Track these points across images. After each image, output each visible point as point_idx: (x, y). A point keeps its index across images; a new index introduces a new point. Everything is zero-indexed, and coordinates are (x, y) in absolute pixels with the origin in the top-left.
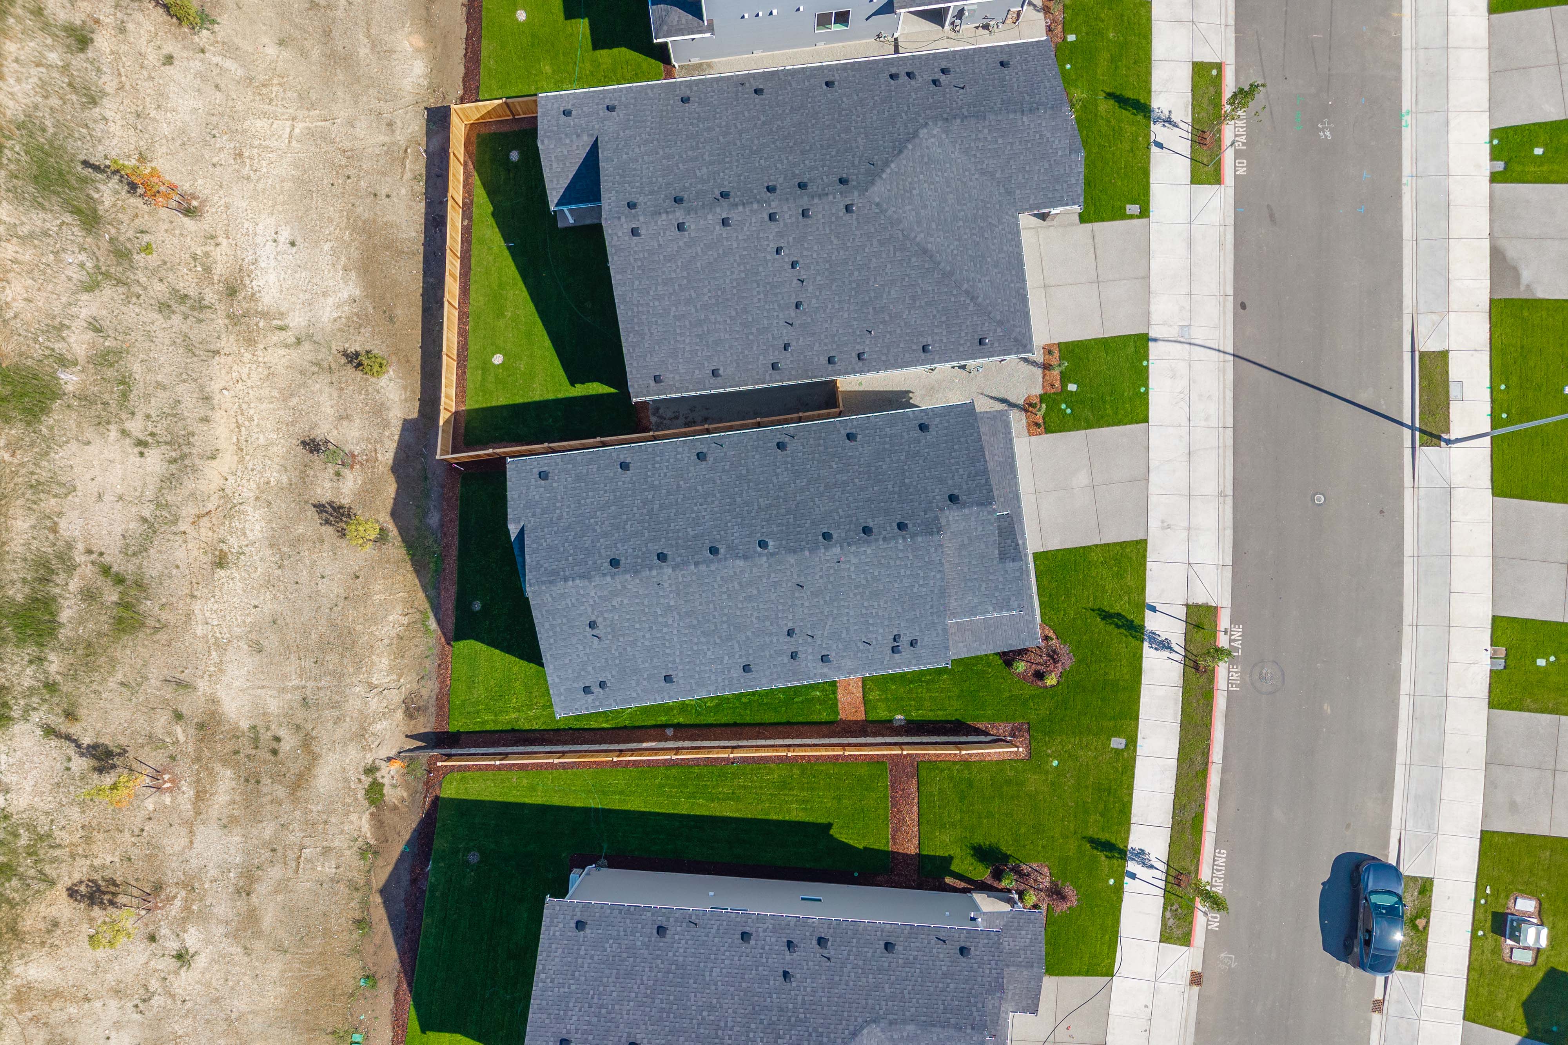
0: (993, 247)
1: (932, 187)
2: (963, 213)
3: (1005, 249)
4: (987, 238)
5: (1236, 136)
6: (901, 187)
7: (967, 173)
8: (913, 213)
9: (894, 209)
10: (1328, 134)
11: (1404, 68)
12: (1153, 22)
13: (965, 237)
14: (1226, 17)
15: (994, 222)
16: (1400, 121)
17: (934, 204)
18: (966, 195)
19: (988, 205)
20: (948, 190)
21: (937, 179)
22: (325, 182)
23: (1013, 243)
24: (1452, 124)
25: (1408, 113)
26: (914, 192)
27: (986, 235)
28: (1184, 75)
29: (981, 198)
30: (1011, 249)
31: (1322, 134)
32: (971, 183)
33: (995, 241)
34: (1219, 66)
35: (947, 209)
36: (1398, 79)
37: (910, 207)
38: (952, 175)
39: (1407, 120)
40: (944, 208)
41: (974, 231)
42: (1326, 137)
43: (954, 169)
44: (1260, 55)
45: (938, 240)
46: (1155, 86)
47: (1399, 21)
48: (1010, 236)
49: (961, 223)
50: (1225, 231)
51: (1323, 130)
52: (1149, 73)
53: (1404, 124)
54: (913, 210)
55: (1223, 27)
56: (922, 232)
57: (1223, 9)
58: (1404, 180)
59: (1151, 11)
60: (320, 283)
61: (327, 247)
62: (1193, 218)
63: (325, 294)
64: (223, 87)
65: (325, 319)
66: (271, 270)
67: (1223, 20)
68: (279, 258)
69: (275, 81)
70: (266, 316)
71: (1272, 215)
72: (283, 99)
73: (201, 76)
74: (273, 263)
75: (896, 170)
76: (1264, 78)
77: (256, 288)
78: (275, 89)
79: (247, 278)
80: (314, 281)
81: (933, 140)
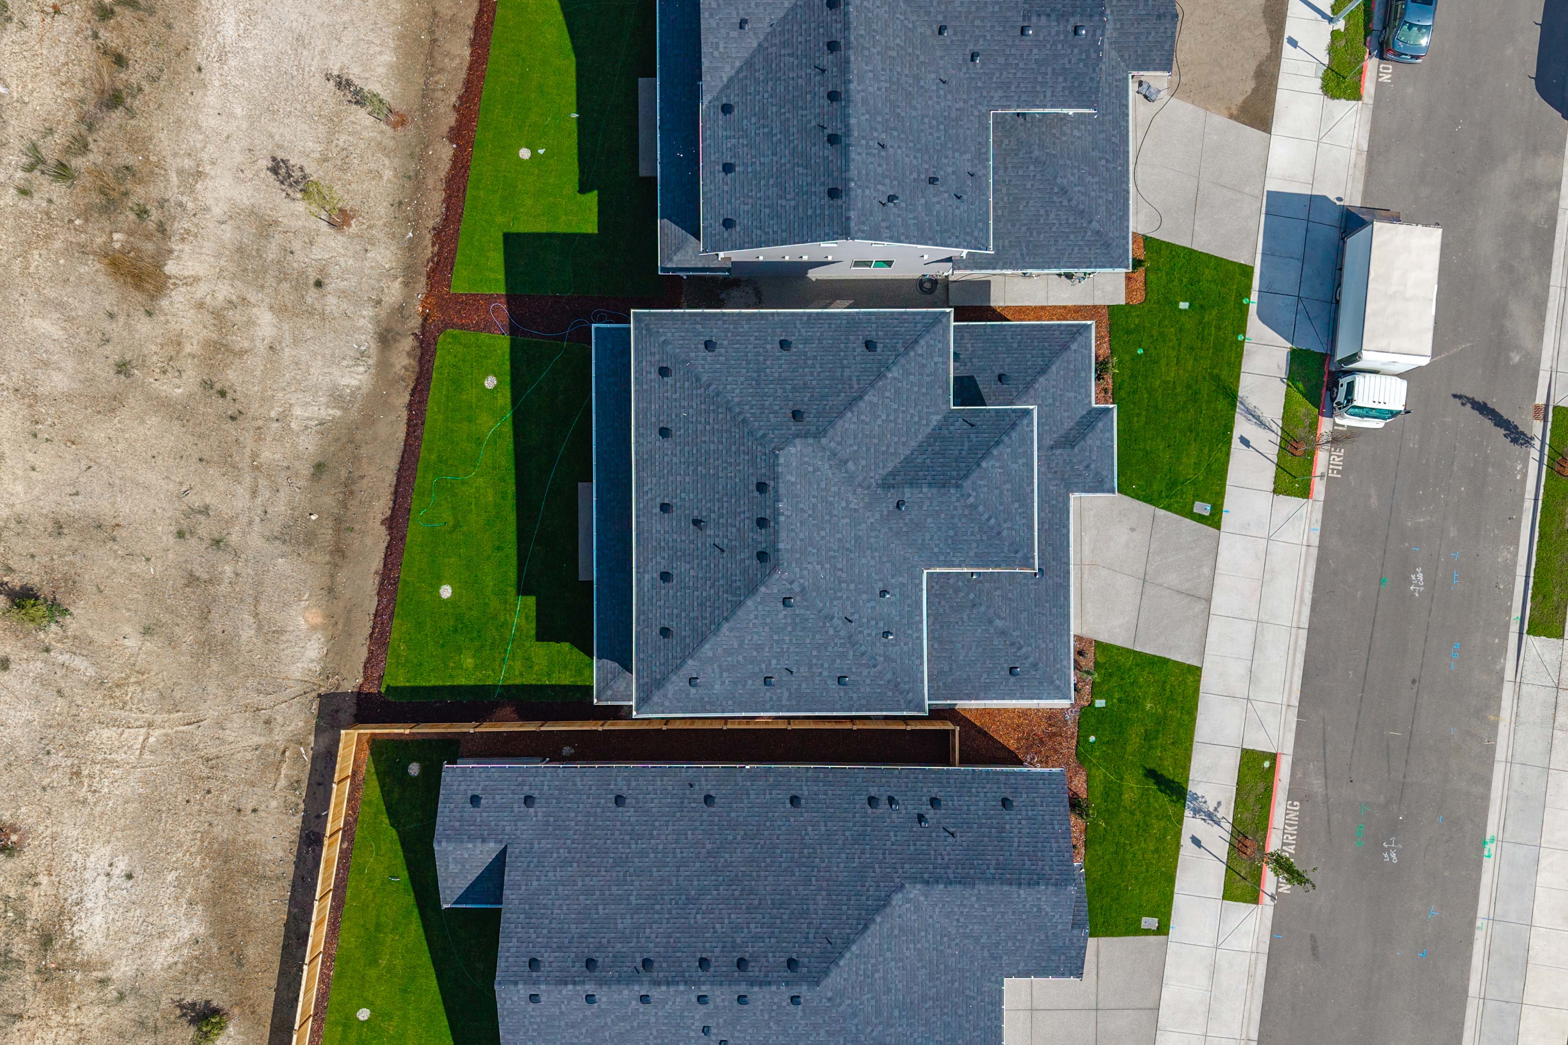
0: (967, 1026)
1: (900, 964)
2: (934, 990)
3: (982, 1024)
4: (960, 1016)
5: (1284, 844)
6: (861, 973)
7: (946, 939)
8: (873, 1002)
9: (849, 1002)
10: (1394, 856)
11: (1494, 784)
12: (1201, 694)
13: (934, 1019)
14: (1290, 695)
15: (972, 994)
16: (1482, 850)
17: (900, 986)
18: (942, 967)
19: (968, 974)
20: (919, 965)
21: (908, 954)
22: (180, 798)
23: (993, 1015)
24: (1543, 863)
25: (1492, 840)
26: (877, 975)
27: (960, 1012)
28: (1231, 763)
29: (960, 966)
30: (989, 1023)
31: (1386, 855)
32: (949, 951)
33: (971, 1017)
34: (1273, 758)
35: (915, 988)
36: (1486, 798)
37: (869, 996)
38: (927, 945)
39: (1490, 848)
40: (911, 988)
41: (945, 1010)
42: (1391, 859)
43: (930, 937)
44: (1324, 749)
45: (900, 1029)
46: (1193, 774)
47: (1495, 725)
48: (990, 1008)
49: (930, 1003)
50: (1256, 960)
51: (1388, 850)
52: (1189, 758)
53: (1486, 853)
54: (872, 998)
55: (1284, 707)
56: (880, 1023)
57: (1287, 685)
58: (1479, 923)
59: (1199, 681)
60: (157, 922)
61: (171, 877)
62: (1220, 941)
63: (161, 935)
64: (67, 691)
65: (157, 966)
66: (99, 911)
67: (1285, 700)
68: (110, 895)
69: (132, 680)
70: (86, 966)
71: (1314, 948)
72: (140, 701)
73: (42, 681)
74: (102, 901)
75: (858, 952)
76: (1326, 777)
77: (77, 934)
78: (131, 689)
79: (67, 923)
80: (150, 919)
81: (908, 905)
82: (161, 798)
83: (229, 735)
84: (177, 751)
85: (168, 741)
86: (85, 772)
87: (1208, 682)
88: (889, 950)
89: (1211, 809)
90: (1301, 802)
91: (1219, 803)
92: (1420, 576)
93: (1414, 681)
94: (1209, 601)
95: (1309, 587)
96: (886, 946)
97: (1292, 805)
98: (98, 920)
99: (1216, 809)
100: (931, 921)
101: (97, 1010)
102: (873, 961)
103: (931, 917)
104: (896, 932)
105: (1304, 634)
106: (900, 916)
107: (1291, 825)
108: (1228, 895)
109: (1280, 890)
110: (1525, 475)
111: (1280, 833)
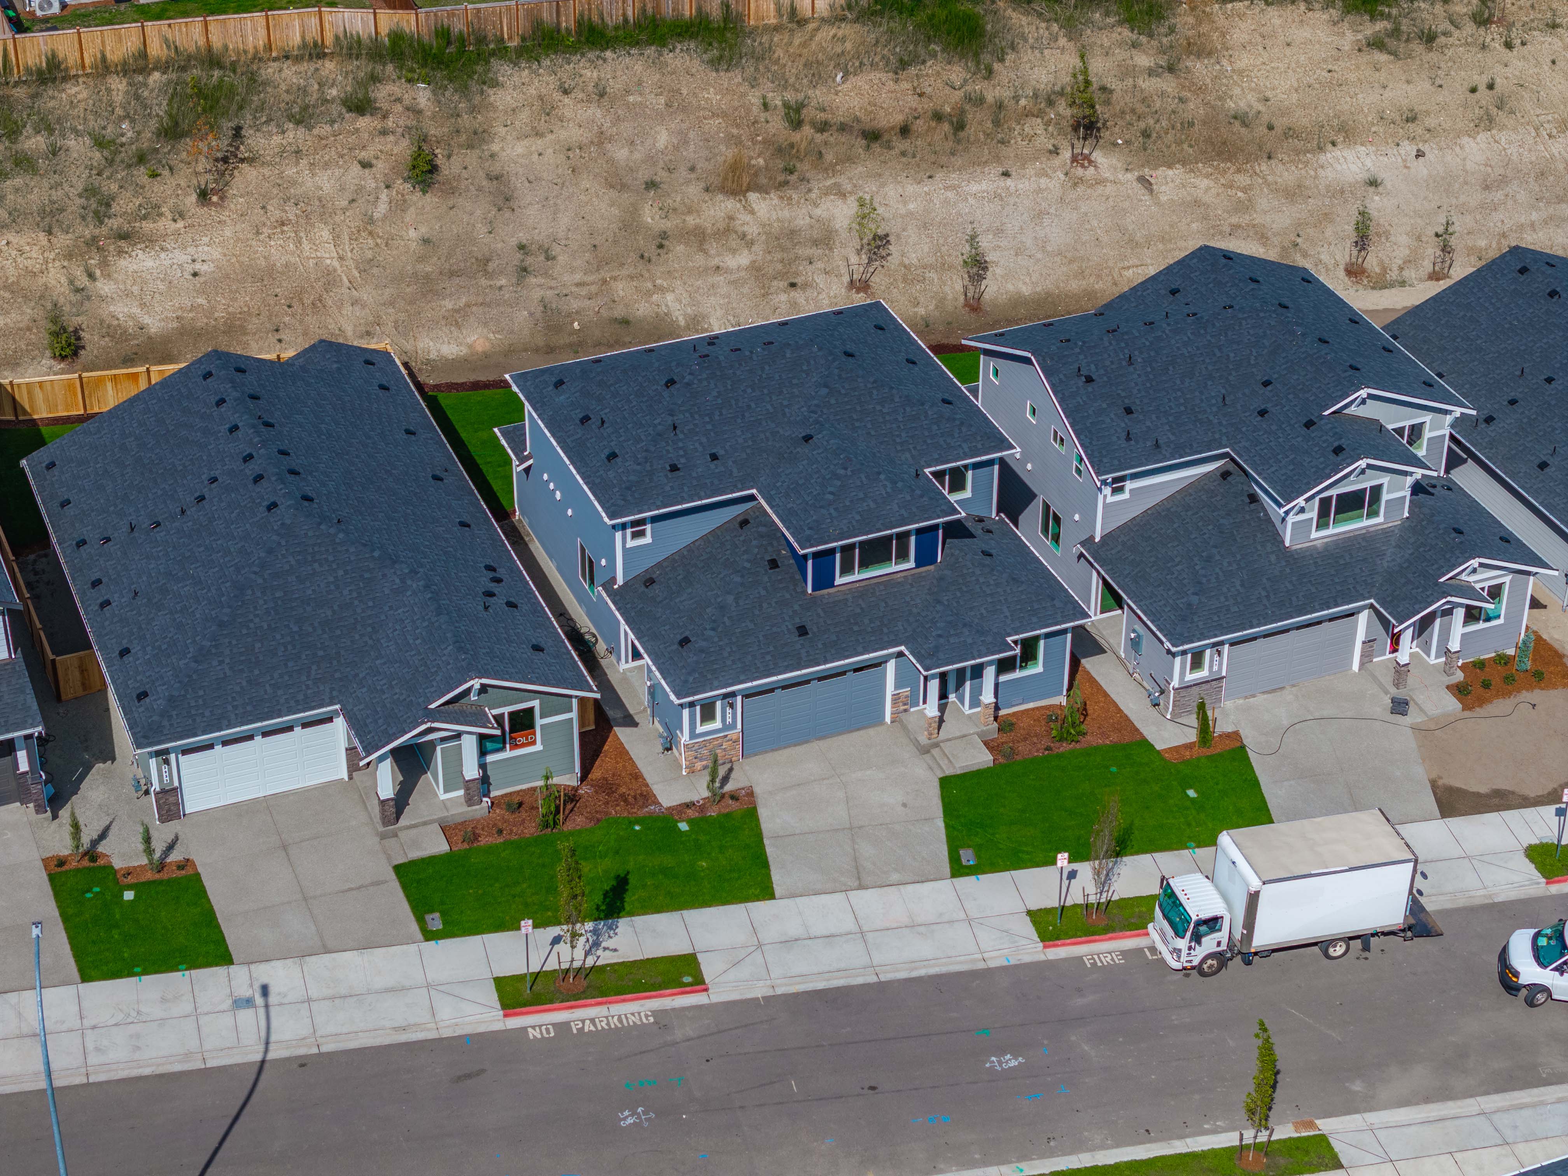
9: (283, 543)
10: (630, 1121)
12: (741, 905)
13: (278, 637)
15: (313, 672)
17: (309, 592)
18: (338, 632)
19: (335, 663)
20: (336, 608)
21: (346, 592)
22: (278, 290)
23: (292, 703)
26: (316, 565)
27: (290, 664)
30: (282, 701)
31: (626, 1113)
33: (286, 678)
34: (699, 983)
35: (309, 609)
41: (290, 647)
44: (736, 1028)
46: (639, 920)
51: (635, 1113)
52: (659, 910)
55: (768, 983)
59: (759, 900)
60: (155, 300)
61: (201, 301)
62: (439, 988)
63: (143, 305)
64: (355, 205)
65: (112, 308)
66: (158, 262)
67: (779, 981)
68: (175, 267)
69: (379, 241)
70: (104, 264)
71: (469, 1076)
72: (361, 249)
73: (360, 189)
74: (167, 263)
75: (337, 540)
76: (699, 1037)
77: (134, 254)
78: (370, 241)
79: (143, 245)
80: (157, 295)
81: (397, 581)
82: (274, 279)
83: (347, 310)
84: (322, 280)
85: (329, 272)
86: (285, 228)
87: (760, 909)
88: (346, 572)
89: (604, 944)
90: (656, 1022)
91: (615, 950)
92: (1013, 1063)
93: (873, 1088)
94: (861, 887)
95: (933, 971)
96: (349, 568)
97: (647, 1016)
98: (150, 263)
99: (605, 949)
100: (386, 608)
101: (63, 280)
102: (331, 558)
103: (391, 608)
104: (367, 575)
105: (873, 979)
106: (384, 576)
107: (620, 1020)
108: (500, 983)
109: (530, 1030)
110: (1215, 1131)
111: (606, 1013)
